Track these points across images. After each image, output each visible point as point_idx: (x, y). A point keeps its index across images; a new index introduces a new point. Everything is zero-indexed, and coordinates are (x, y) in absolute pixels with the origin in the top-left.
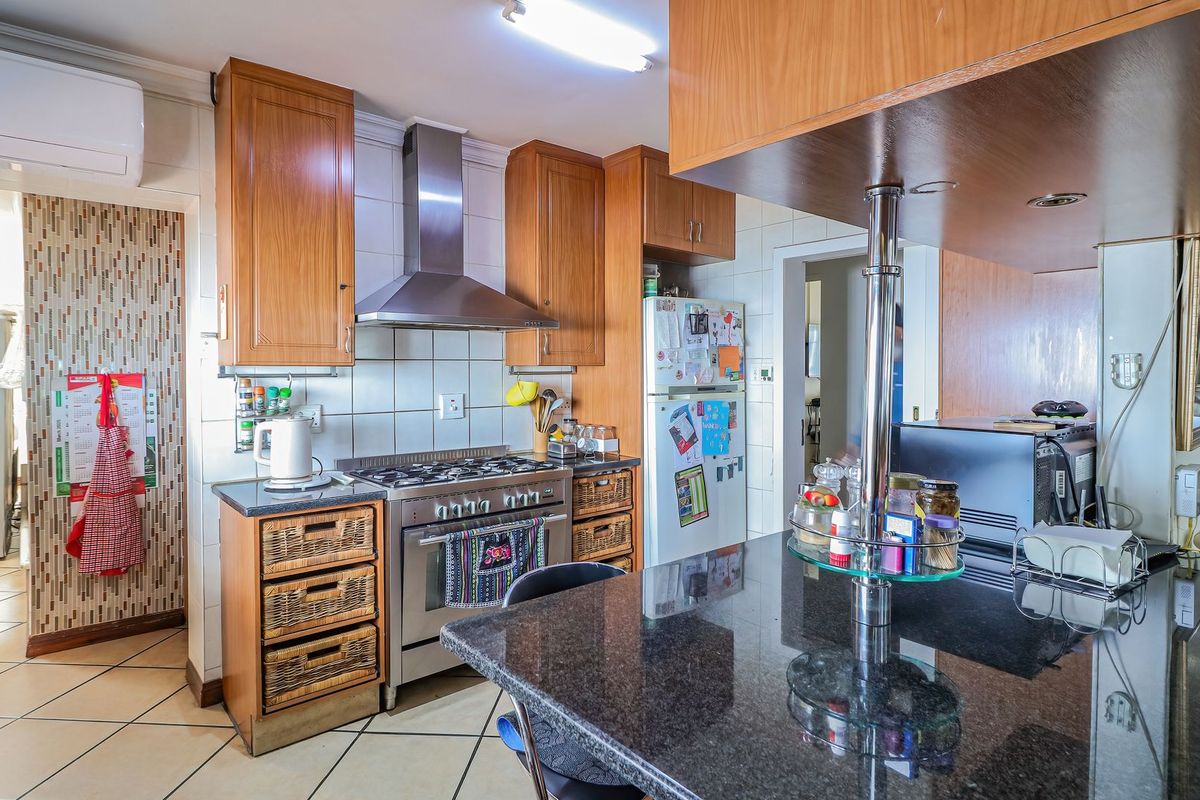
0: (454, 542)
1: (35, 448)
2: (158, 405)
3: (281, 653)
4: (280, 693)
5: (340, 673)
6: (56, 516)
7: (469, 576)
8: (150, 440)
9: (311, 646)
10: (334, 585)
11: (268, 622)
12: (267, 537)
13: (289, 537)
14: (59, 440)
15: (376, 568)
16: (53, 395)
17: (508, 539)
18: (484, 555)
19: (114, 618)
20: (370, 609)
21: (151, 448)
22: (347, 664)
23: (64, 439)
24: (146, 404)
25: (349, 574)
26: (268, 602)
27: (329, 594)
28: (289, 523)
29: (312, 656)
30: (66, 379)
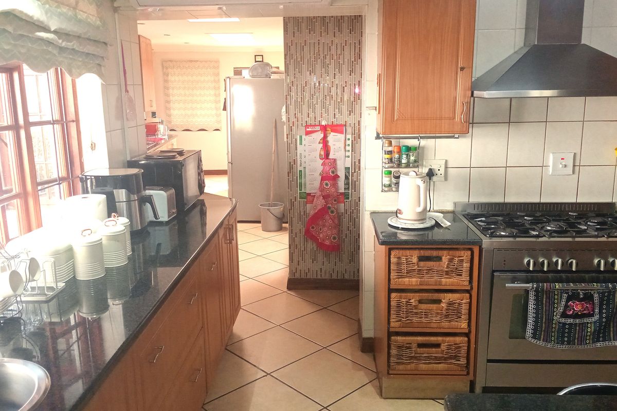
0: (537, 291)
1: (290, 170)
2: (352, 146)
3: (399, 338)
4: (398, 363)
5: (440, 363)
6: (300, 211)
7: (550, 320)
8: (347, 169)
9: (420, 339)
10: (438, 301)
11: (393, 316)
12: (393, 260)
13: (408, 263)
14: (301, 166)
15: (471, 296)
16: (298, 137)
17: (592, 296)
18: (566, 306)
19: (327, 277)
20: (464, 325)
21: (347, 175)
22: (446, 359)
23: (303, 165)
24: (345, 145)
25: (450, 296)
26: (393, 303)
27: (434, 306)
28: (408, 252)
29: (421, 345)
30: (304, 128)
